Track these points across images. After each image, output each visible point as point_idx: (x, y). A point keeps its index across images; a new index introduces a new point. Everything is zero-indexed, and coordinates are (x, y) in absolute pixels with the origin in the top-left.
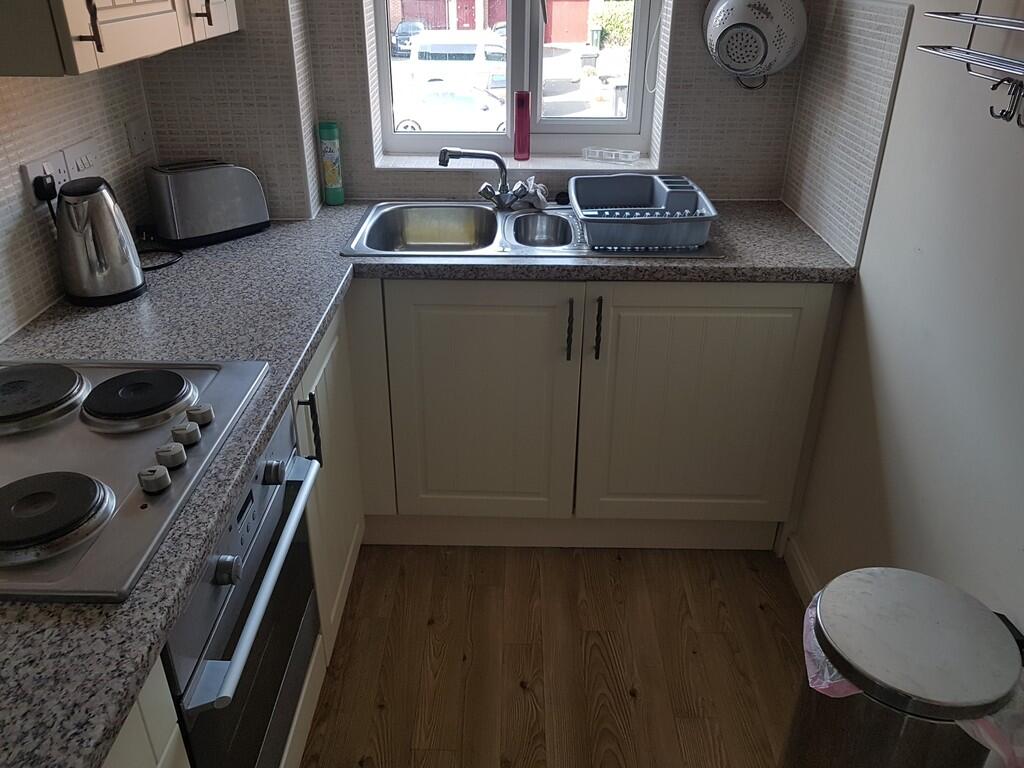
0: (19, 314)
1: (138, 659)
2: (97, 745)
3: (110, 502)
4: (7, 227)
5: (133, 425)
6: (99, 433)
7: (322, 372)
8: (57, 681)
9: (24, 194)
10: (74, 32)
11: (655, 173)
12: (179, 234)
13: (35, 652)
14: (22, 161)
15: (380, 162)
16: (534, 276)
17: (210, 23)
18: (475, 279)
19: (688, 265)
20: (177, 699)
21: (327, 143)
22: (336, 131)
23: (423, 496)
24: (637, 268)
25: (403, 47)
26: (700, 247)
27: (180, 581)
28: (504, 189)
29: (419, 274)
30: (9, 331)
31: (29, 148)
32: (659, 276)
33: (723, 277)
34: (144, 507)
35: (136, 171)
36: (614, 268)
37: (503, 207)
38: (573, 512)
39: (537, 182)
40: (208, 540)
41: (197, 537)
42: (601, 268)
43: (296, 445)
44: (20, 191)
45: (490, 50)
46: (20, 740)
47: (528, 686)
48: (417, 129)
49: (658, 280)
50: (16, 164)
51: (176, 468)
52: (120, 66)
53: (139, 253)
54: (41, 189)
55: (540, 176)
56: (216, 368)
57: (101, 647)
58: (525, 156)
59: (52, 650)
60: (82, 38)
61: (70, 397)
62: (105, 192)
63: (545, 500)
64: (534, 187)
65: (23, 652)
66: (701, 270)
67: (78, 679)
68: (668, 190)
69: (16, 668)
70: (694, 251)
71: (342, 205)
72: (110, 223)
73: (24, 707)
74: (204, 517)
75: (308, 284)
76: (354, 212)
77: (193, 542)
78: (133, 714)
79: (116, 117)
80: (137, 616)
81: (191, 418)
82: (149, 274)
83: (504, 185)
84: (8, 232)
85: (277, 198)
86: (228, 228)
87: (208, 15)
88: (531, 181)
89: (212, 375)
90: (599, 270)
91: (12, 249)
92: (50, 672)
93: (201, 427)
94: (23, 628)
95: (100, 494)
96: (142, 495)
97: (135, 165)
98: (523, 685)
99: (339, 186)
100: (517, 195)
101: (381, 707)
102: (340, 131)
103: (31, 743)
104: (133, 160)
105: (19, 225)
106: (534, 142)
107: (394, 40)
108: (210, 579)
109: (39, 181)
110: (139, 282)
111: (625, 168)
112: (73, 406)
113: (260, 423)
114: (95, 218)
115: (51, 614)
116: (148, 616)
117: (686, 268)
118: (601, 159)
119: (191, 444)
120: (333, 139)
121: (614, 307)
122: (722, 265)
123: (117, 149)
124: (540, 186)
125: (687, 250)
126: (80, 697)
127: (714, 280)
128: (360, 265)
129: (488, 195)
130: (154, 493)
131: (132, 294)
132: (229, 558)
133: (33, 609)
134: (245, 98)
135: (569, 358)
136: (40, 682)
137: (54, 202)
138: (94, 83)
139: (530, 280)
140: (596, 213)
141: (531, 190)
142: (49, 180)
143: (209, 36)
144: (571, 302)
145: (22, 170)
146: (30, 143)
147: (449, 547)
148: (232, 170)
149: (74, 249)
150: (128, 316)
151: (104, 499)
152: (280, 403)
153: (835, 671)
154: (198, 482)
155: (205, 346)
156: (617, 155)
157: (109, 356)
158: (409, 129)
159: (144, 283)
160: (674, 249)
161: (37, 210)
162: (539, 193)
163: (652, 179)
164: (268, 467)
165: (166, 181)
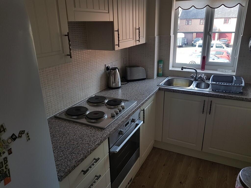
0: (100, 88)
1: (104, 137)
2: (96, 145)
3: (106, 117)
4: (101, 74)
5: (113, 107)
6: (107, 107)
7: (148, 106)
8: (93, 136)
9: (105, 69)
10: (116, 44)
11: (234, 75)
12: (129, 79)
13: (91, 132)
14: (106, 64)
15: (171, 68)
16: (196, 94)
17: (139, 42)
18: (184, 93)
19: (234, 96)
20: (109, 149)
21: (160, 64)
22: (162, 62)
23: (168, 138)
24: (221, 95)
25: (195, 44)
26: (239, 93)
27: (113, 129)
28: (196, 76)
29: (172, 91)
30: (98, 91)
31: (107, 62)
32: (226, 97)
33: (242, 100)
34: (111, 118)
35: (124, 67)
36: (215, 94)
37: (196, 80)
38: (202, 150)
39: (204, 75)
40: (119, 125)
41: (117, 124)
42: (212, 94)
43: (140, 118)
44: (104, 68)
45: (217, 45)
46: (87, 141)
47: (182, 183)
48: (195, 63)
49: (226, 98)
50: (104, 64)
51: (117, 114)
52: (124, 49)
53: (121, 82)
54: (108, 68)
55: (206, 74)
56: (128, 101)
57: (100, 134)
58: (204, 70)
59: (94, 133)
60: (117, 45)
61: (104, 101)
62: (117, 70)
63: (195, 145)
64: (204, 76)
65: (90, 132)
66: (237, 97)
67: (96, 137)
68: (235, 79)
69: (89, 134)
70: (238, 93)
71: (161, 77)
72: (117, 75)
73: (89, 138)
74: (119, 121)
75: (149, 90)
76: (163, 78)
77: (116, 124)
78: (102, 144)
79: (122, 57)
80: (106, 132)
81: (121, 107)
82: (122, 85)
83: (196, 75)
84: (101, 75)
85: (148, 74)
86: (138, 79)
87: (139, 41)
88: (203, 75)
89: (127, 102)
90: (211, 94)
91: (101, 78)
92: (93, 135)
93: (123, 109)
94: (91, 129)
95: (105, 115)
96: (111, 117)
97: (124, 66)
98: (181, 182)
99: (161, 73)
100: (199, 78)
101: (150, 178)
102: (163, 62)
103: (88, 142)
104: (124, 65)
105: (103, 74)
106: (206, 67)
107: (193, 42)
108: (118, 132)
109: (107, 67)
110: (120, 86)
111: (227, 74)
112: (105, 103)
113: (133, 110)
114: (115, 74)
115: (95, 129)
116: (107, 132)
117: (233, 97)
118: (222, 71)
119: (120, 111)
120: (161, 63)
121: (215, 103)
122: (242, 97)
123: (121, 63)
124: (205, 76)
125: (236, 93)
126: (96, 139)
127: (240, 100)
128: (160, 88)
129: (192, 77)
130: (113, 117)
131: (119, 88)
132: (122, 130)
133: (93, 128)
134: (145, 55)
135: (203, 113)
136: (91, 136)
137: (109, 71)
138: (119, 51)
139: (195, 95)
140: (215, 83)
141: (202, 77)
142: (109, 67)
143: (139, 44)
144: (205, 101)
145: (105, 65)
146: (108, 61)
147: (172, 152)
148: (140, 68)
149: (111, 79)
150: (117, 91)
151: (105, 116)
152: (137, 108)
153: (241, 184)
154: (120, 117)
155: (127, 97)
156: (226, 71)
157: (112, 96)
158: (193, 63)
159: (121, 86)
160: (233, 92)
161: (106, 72)
162: (204, 78)
163: (233, 77)
164: (133, 119)
165: (128, 69)
